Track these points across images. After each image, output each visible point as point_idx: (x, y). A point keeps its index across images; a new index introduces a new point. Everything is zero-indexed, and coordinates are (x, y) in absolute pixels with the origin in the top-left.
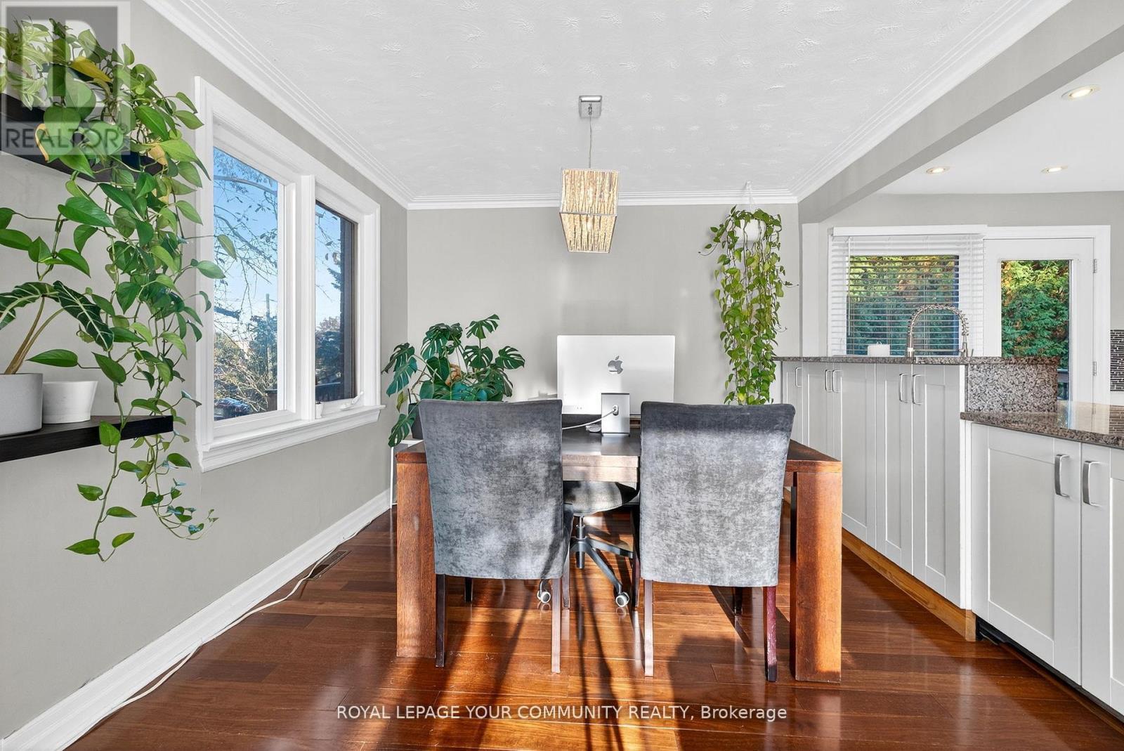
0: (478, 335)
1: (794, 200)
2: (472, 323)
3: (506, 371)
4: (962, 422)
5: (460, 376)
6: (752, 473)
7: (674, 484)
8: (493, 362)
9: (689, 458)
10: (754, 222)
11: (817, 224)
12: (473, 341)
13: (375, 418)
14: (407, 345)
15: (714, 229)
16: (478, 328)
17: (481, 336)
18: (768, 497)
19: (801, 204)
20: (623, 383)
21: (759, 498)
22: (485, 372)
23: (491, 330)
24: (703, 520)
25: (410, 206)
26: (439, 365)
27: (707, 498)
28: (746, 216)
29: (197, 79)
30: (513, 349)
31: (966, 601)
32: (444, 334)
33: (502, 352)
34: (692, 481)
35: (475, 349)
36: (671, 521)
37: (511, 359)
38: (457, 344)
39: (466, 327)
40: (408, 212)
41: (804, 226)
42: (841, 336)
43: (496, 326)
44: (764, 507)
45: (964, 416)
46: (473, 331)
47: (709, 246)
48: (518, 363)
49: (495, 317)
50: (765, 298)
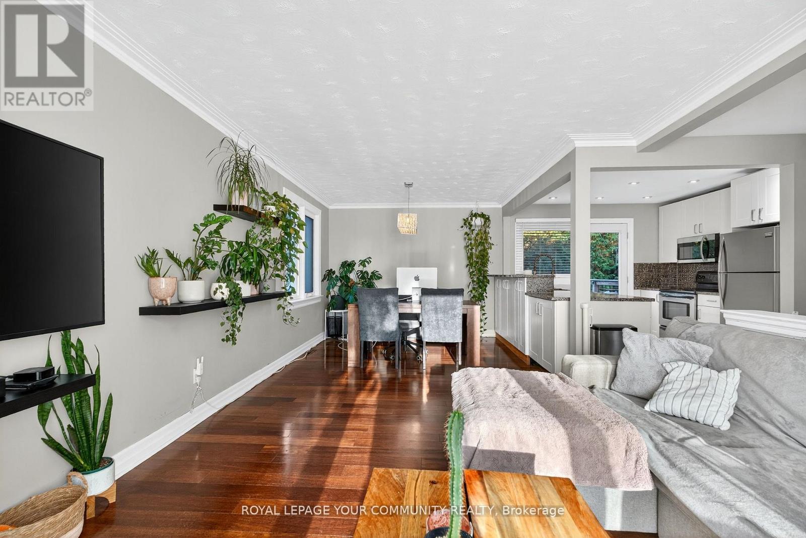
0: (363, 266)
1: (500, 206)
2: (360, 261)
3: (375, 281)
4: (526, 296)
5: (354, 284)
6: (453, 308)
7: (431, 312)
8: (369, 277)
9: (435, 304)
10: (479, 219)
11: (509, 217)
12: (361, 268)
13: (319, 301)
14: (332, 269)
15: (464, 220)
16: (363, 263)
17: (364, 266)
18: (458, 315)
19: (503, 208)
20: (420, 284)
21: (455, 316)
22: (366, 281)
23: (368, 264)
24: (440, 322)
25: (331, 207)
26: (345, 278)
27: (440, 316)
28: (476, 215)
29: (284, 188)
30: (377, 272)
31: (527, 353)
32: (348, 266)
33: (372, 273)
34: (436, 310)
35: (361, 272)
36: (430, 323)
37: (376, 276)
38: (353, 269)
39: (357, 262)
40: (329, 211)
41: (504, 218)
42: (521, 265)
43: (371, 262)
44: (457, 318)
45: (526, 294)
46: (361, 264)
47: (462, 227)
48: (380, 278)
49: (370, 258)
50: (485, 250)
